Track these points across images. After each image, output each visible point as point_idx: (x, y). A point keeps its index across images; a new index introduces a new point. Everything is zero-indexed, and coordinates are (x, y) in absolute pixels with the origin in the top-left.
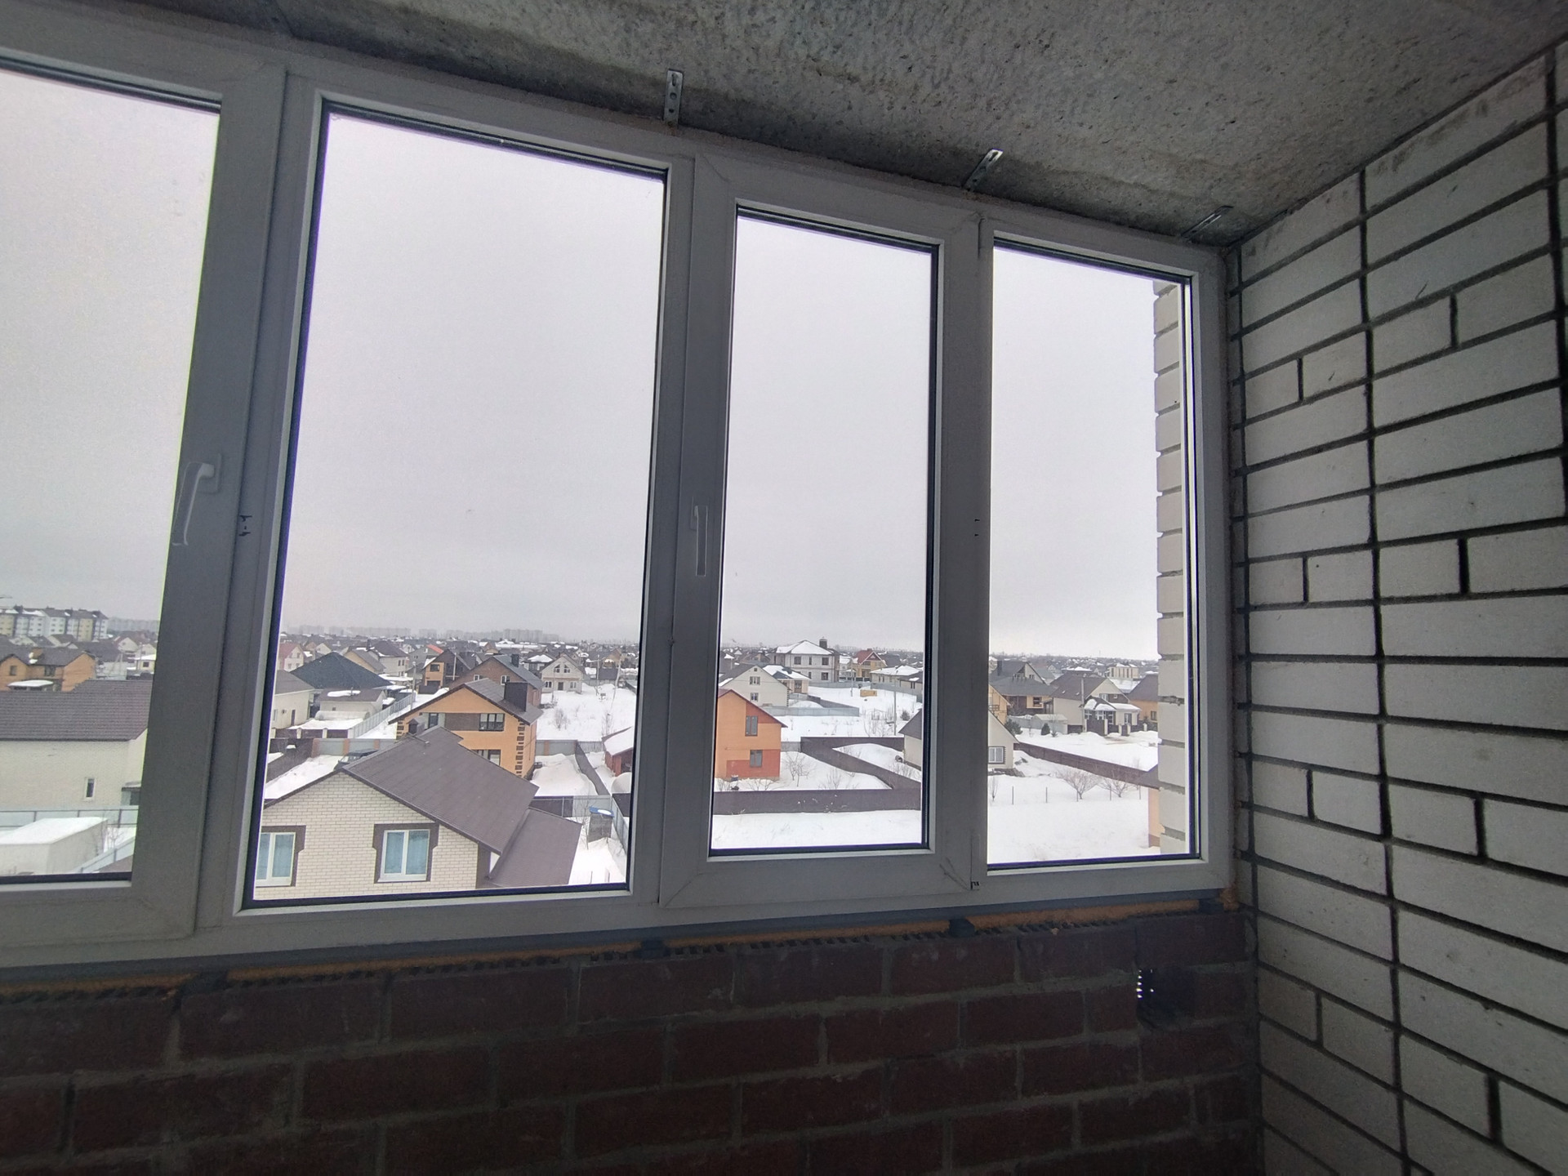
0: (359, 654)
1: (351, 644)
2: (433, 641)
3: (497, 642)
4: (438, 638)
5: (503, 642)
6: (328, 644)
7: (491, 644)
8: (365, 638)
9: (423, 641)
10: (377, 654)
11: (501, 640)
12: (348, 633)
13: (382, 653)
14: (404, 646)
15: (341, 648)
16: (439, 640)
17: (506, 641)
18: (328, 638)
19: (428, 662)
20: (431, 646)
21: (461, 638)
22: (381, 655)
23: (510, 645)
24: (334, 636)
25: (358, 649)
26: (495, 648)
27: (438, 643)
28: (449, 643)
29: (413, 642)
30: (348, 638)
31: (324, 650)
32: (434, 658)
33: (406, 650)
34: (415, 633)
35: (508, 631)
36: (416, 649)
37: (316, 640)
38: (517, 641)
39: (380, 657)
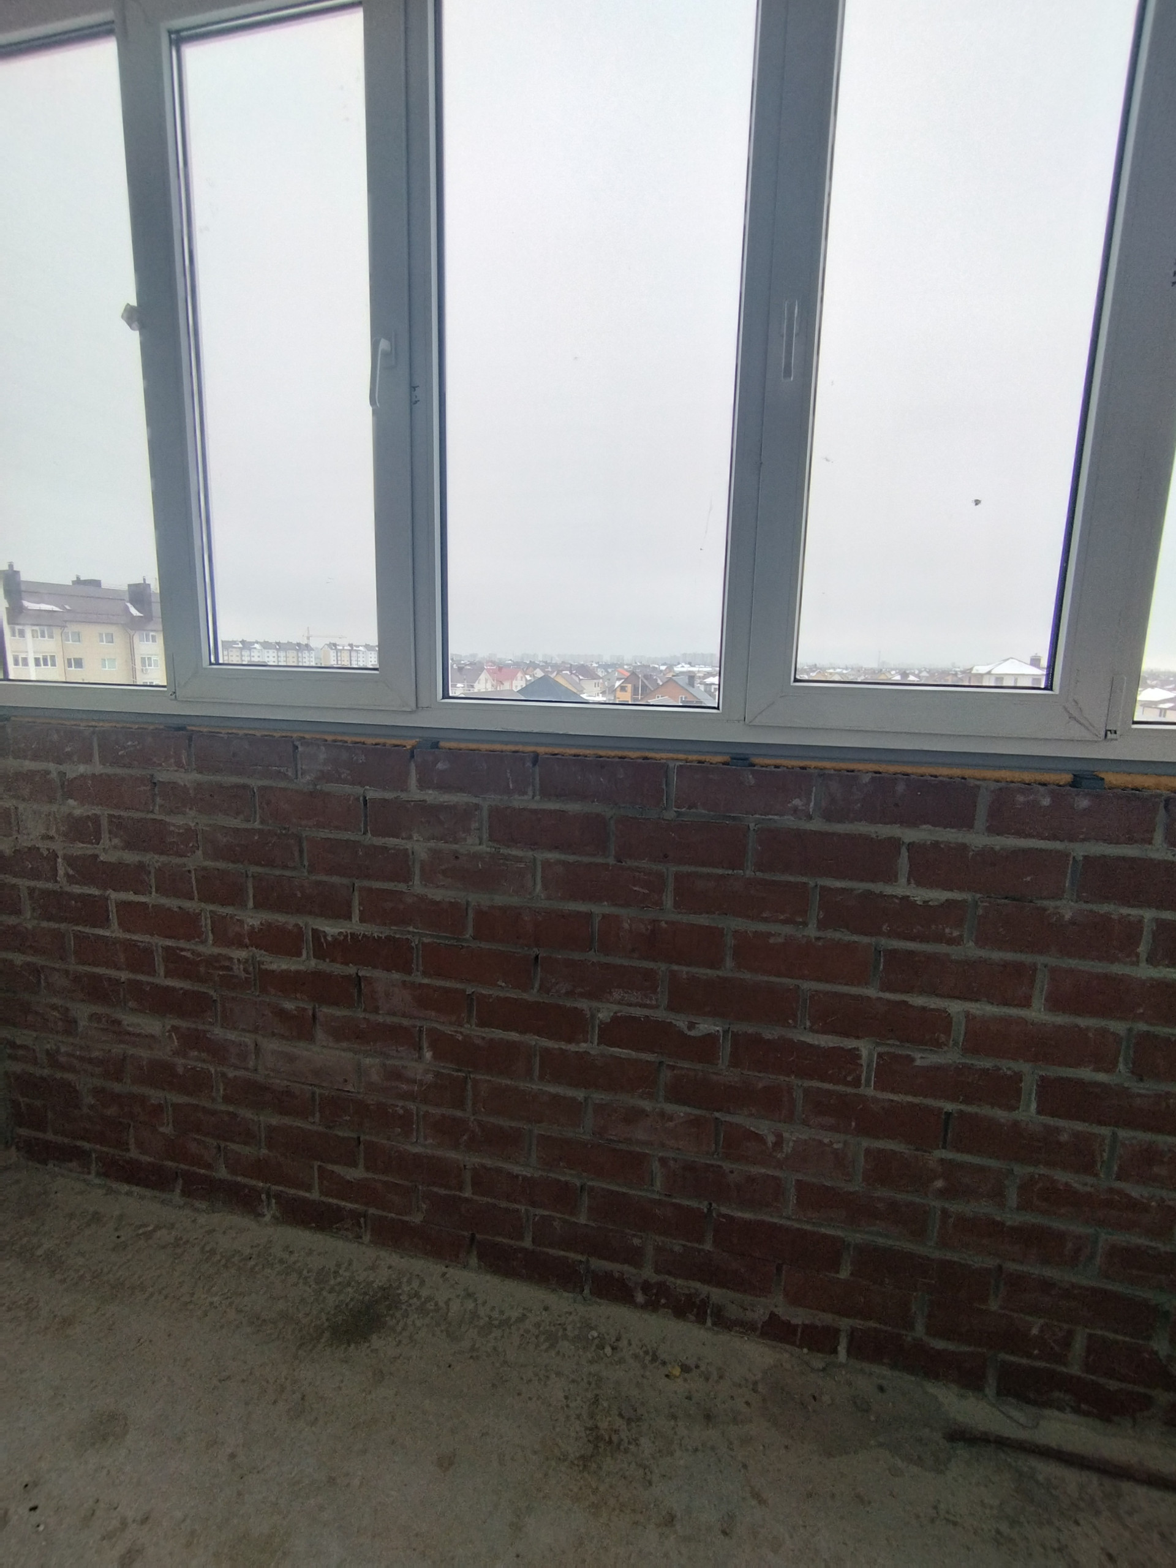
0: (564, 677)
1: (558, 668)
2: (621, 666)
3: (676, 665)
4: (625, 662)
5: (680, 666)
6: (543, 668)
7: (670, 667)
8: (568, 663)
9: (614, 666)
10: (577, 676)
11: (679, 664)
12: (557, 660)
13: (583, 676)
14: (599, 670)
15: (552, 672)
16: (627, 665)
17: (683, 664)
18: (541, 664)
19: (618, 684)
20: (619, 669)
21: (644, 663)
22: (581, 677)
23: (687, 668)
24: (546, 662)
25: (564, 672)
26: (674, 672)
27: (626, 667)
28: (635, 667)
29: (605, 667)
30: (556, 663)
31: (539, 674)
32: (623, 681)
33: (600, 673)
34: (607, 658)
35: (685, 655)
36: (608, 672)
37: (533, 665)
38: (693, 664)
39: (580, 680)
